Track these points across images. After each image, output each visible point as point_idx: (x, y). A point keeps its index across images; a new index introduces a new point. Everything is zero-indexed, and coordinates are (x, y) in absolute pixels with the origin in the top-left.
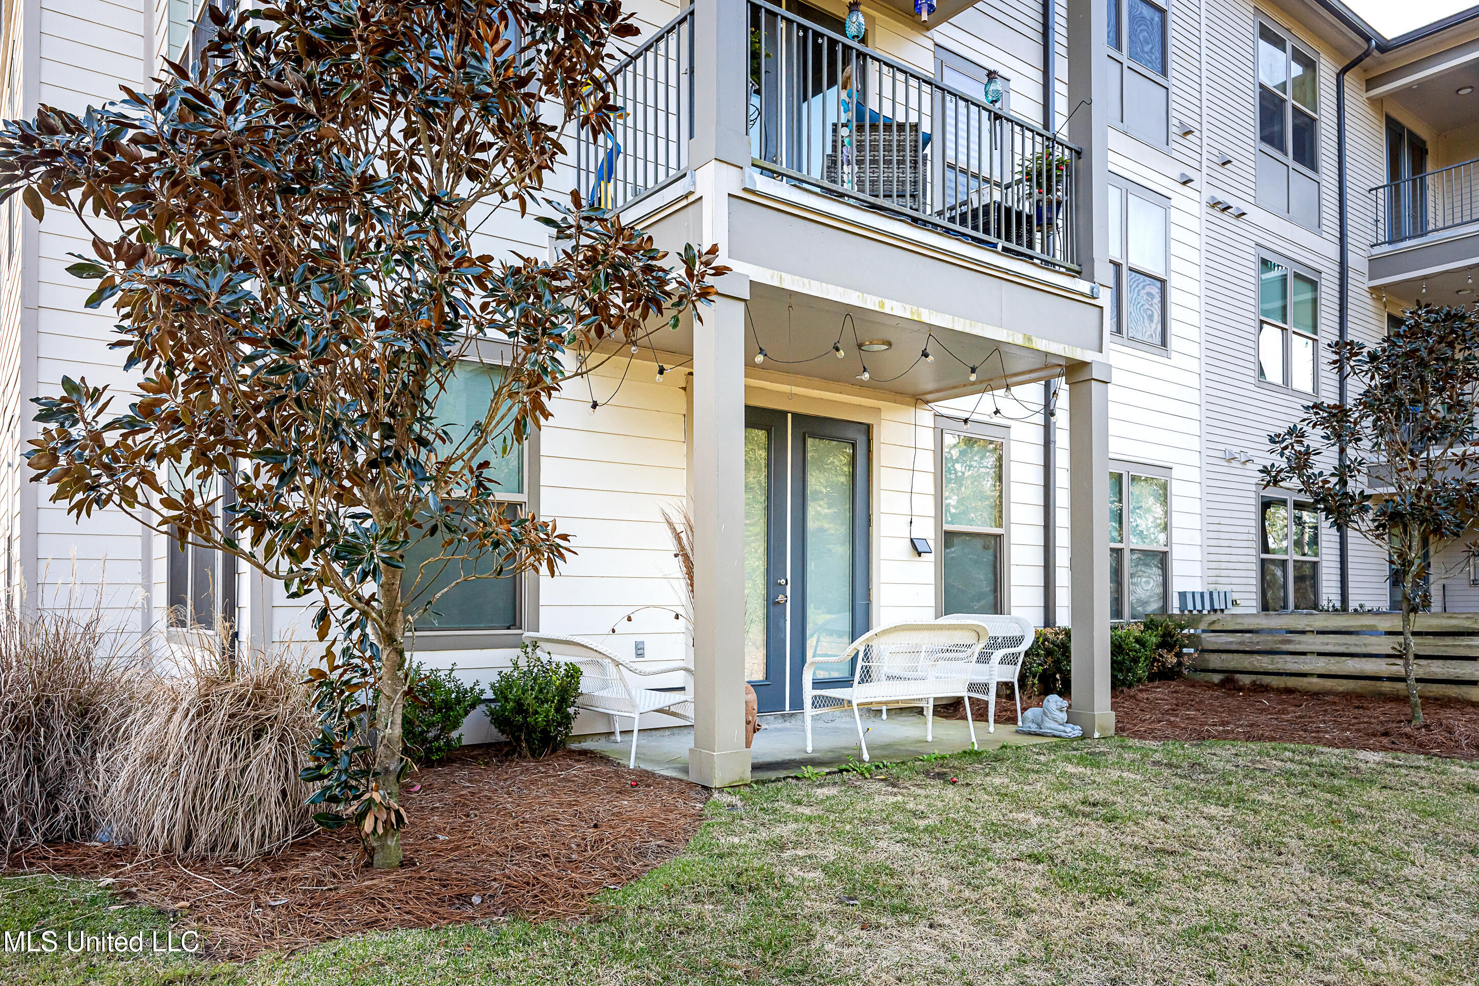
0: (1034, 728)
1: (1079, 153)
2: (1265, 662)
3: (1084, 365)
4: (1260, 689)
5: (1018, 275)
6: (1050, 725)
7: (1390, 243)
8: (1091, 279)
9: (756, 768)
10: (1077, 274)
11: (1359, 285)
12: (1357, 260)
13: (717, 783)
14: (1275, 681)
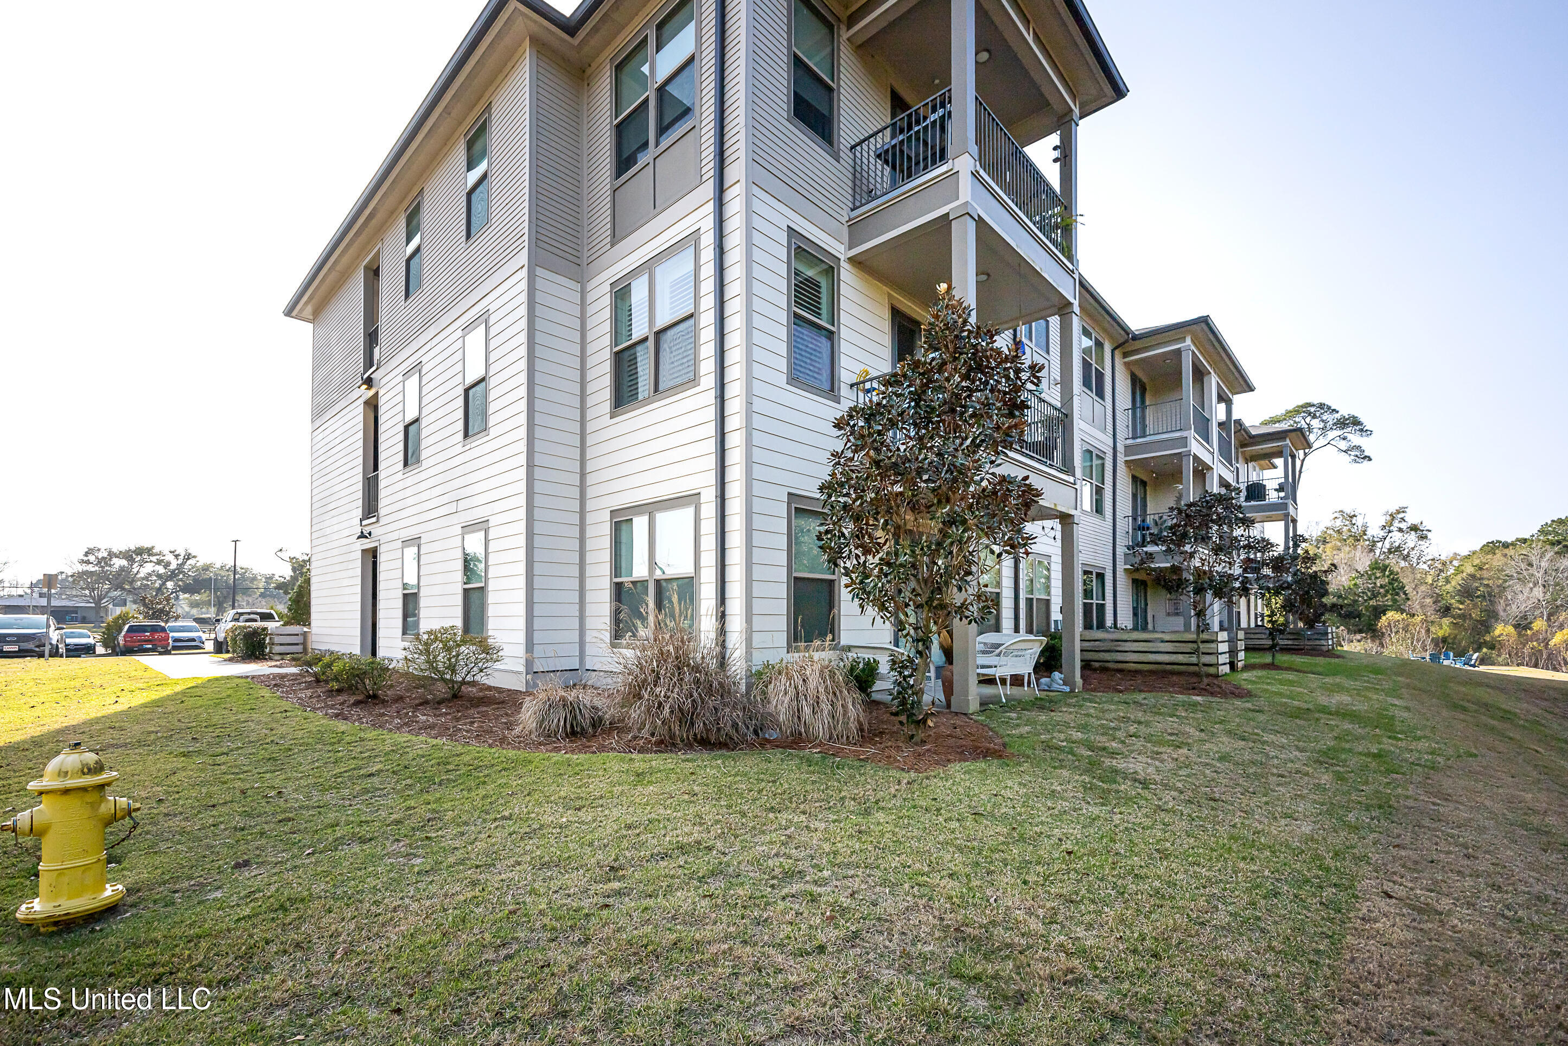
0: (1046, 688)
1: (1066, 416)
2: (1107, 656)
3: (1071, 516)
4: (1104, 670)
5: (1050, 474)
6: (1055, 686)
7: (1133, 438)
8: (1074, 476)
9: (981, 704)
10: (1066, 472)
11: (1121, 458)
12: (1120, 448)
13: (970, 712)
14: (1111, 665)
